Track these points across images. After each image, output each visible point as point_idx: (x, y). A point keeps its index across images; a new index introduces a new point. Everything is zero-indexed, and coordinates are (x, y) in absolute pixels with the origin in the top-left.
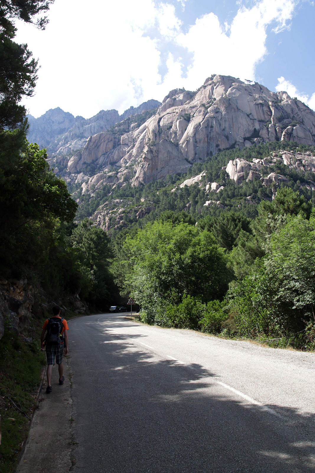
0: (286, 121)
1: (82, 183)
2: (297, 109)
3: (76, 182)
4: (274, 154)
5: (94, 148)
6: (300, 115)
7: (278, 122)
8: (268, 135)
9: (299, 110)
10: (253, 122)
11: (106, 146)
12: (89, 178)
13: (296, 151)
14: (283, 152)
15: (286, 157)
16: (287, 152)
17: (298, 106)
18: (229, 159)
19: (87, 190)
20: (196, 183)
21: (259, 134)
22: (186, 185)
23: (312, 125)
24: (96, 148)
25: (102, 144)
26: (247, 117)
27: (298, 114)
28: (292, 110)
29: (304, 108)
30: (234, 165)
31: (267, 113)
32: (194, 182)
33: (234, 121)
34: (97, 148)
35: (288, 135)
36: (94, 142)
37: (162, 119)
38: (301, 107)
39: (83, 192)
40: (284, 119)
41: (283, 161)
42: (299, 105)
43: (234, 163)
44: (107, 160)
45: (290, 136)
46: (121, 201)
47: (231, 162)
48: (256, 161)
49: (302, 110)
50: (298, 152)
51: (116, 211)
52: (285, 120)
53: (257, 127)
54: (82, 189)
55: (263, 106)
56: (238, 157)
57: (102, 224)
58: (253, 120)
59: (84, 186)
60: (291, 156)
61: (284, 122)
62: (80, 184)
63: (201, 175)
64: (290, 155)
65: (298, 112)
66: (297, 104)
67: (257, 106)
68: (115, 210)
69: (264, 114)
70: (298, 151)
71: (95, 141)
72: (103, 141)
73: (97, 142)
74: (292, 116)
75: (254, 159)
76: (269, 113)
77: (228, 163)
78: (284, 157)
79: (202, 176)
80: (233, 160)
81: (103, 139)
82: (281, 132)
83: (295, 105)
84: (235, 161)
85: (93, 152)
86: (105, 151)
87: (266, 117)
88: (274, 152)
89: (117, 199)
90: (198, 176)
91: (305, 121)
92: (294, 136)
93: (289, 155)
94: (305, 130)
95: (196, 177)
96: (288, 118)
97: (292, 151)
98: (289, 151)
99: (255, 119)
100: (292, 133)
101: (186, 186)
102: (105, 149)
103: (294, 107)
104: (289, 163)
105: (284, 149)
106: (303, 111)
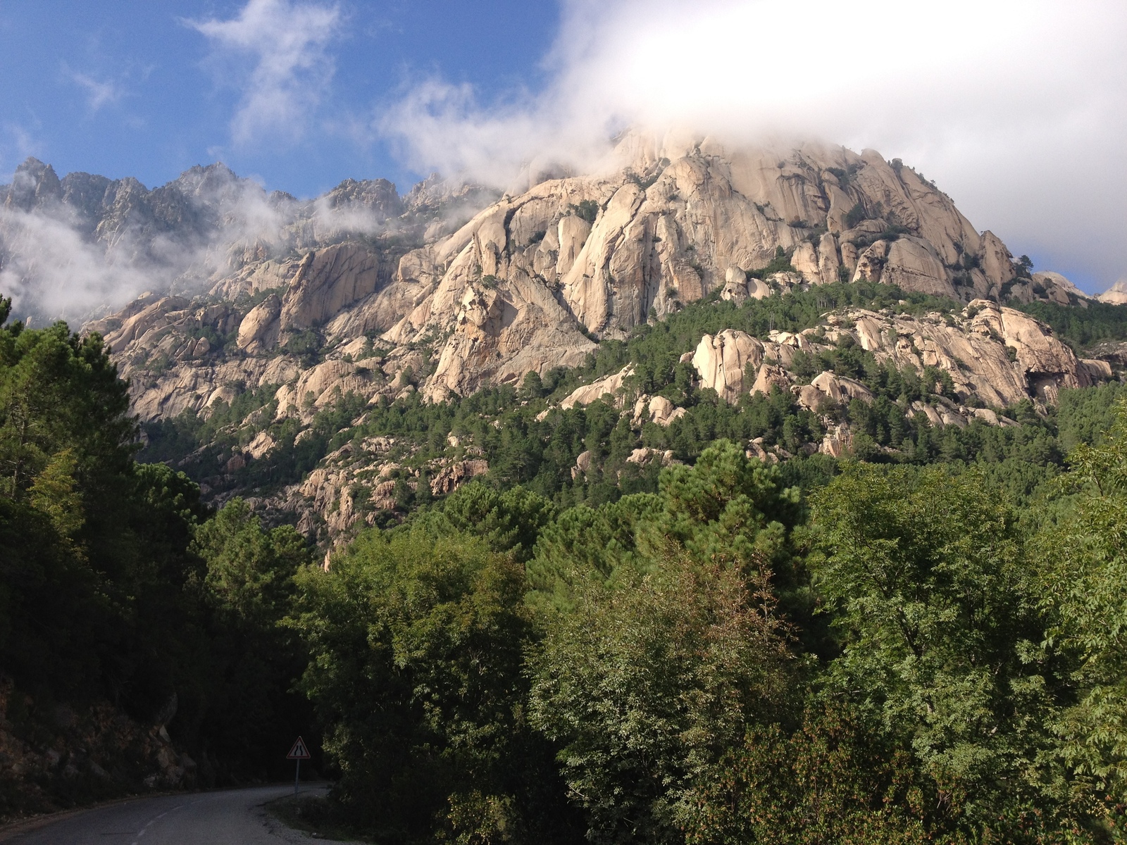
0: (867, 225)
1: (278, 386)
2: (901, 191)
3: (261, 383)
4: (831, 319)
5: (319, 288)
6: (911, 209)
7: (845, 227)
8: (818, 265)
9: (908, 194)
10: (776, 226)
11: (356, 281)
12: (300, 371)
13: (898, 311)
14: (857, 314)
15: (867, 329)
16: (870, 313)
17: (904, 184)
18: (703, 332)
19: (293, 408)
20: (605, 395)
21: (790, 261)
22: (577, 402)
23: (944, 236)
24: (326, 287)
25: (343, 278)
26: (756, 212)
27: (905, 205)
28: (887, 194)
29: (924, 189)
30: (715, 348)
31: (815, 202)
32: (601, 394)
33: (720, 223)
34: (330, 287)
35: (875, 264)
36: (321, 271)
37: (518, 213)
38: (914, 185)
39: (279, 412)
40: (863, 219)
41: (859, 339)
42: (908, 179)
43: (717, 342)
44: (357, 322)
45: (882, 267)
46: (392, 441)
47: (706, 339)
48: (782, 337)
49: (915, 195)
50: (903, 314)
51: (373, 472)
52: (866, 223)
53: (785, 241)
54: (277, 402)
55: (803, 183)
56: (728, 326)
57: (329, 507)
58: (775, 221)
59: (282, 394)
60: (880, 324)
61: (864, 228)
62: (272, 390)
63: (622, 373)
64: (880, 322)
65: (905, 199)
66: (903, 177)
67: (786, 184)
68: (371, 467)
69: (805, 206)
70: (903, 311)
71: (324, 267)
72: (346, 267)
73: (327, 269)
74: (886, 211)
75: (773, 332)
76: (820, 203)
77: (700, 341)
78: (860, 326)
79: (623, 378)
80: (713, 334)
81: (347, 263)
82: (853, 255)
83: (897, 182)
84: (718, 336)
85: (315, 298)
86: (350, 296)
87: (813, 213)
88: (833, 314)
89: (377, 436)
90: (614, 377)
91: (925, 227)
92: (893, 269)
93: (875, 321)
94: (925, 250)
95: (609, 379)
96: (875, 218)
97: (884, 311)
98: (877, 312)
99: (780, 219)
100: (887, 260)
101: (578, 404)
102: (351, 290)
103: (893, 187)
104: (875, 345)
105: (861, 304)
106: (920, 197)
